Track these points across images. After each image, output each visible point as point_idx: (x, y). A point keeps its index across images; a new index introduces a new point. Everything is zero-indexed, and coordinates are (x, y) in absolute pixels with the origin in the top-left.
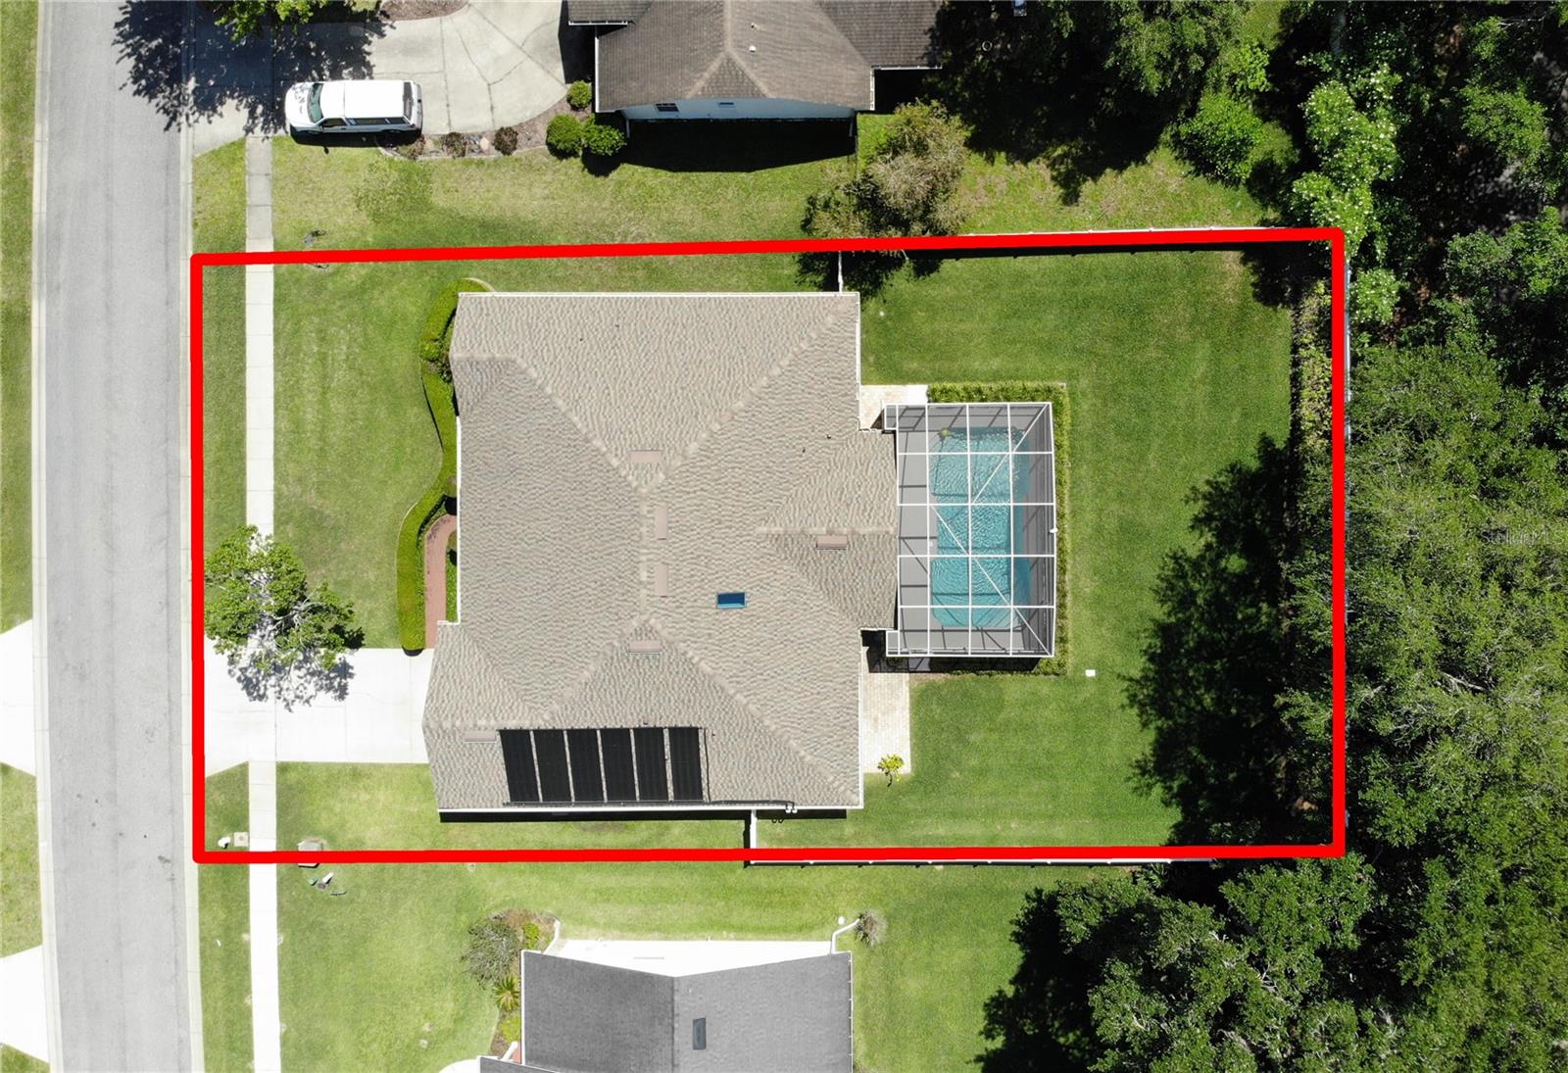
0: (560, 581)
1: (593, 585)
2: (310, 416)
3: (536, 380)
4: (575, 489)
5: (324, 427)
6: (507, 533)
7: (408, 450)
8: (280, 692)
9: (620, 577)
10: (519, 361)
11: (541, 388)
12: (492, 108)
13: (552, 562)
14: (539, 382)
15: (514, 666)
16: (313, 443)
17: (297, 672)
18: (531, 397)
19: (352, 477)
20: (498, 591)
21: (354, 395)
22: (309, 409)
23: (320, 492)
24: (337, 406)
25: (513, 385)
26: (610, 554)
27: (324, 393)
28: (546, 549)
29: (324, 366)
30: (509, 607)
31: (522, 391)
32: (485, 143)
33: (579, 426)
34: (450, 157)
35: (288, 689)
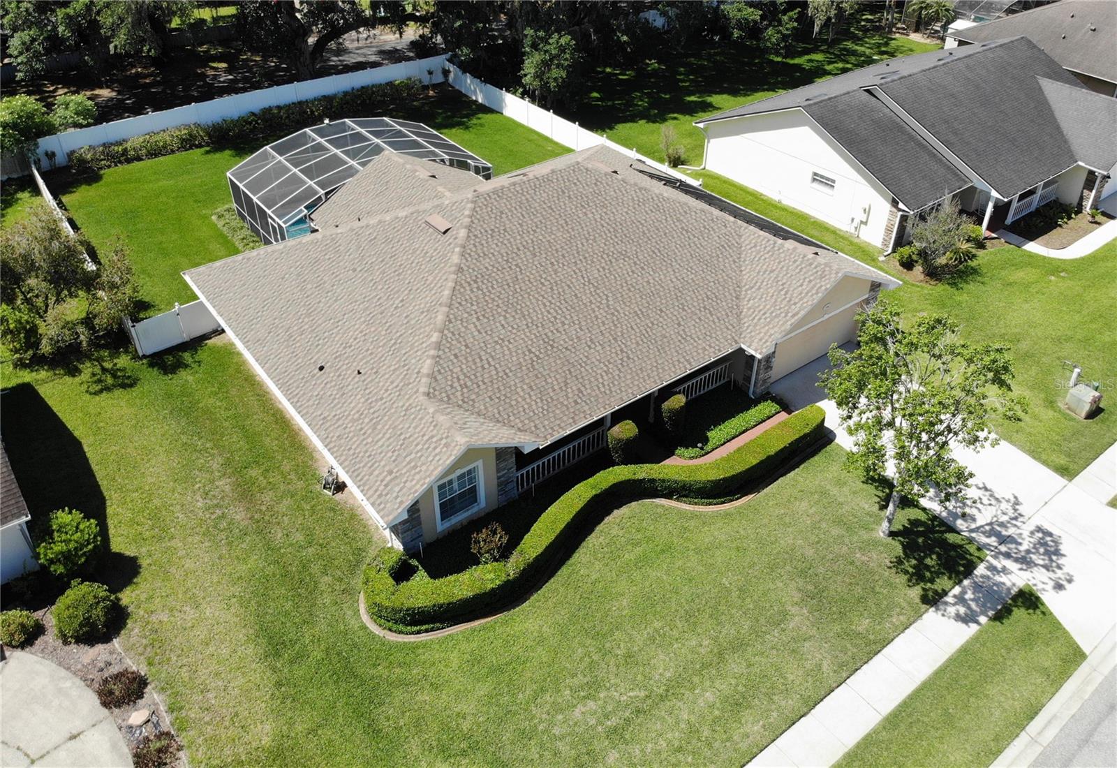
0: (612, 249)
1: (590, 215)
2: (708, 695)
3: (433, 357)
4: (517, 265)
5: (704, 666)
6: (615, 325)
7: (638, 550)
8: (1016, 519)
9: (564, 193)
10: (422, 389)
11: (438, 346)
12: (73, 737)
13: (603, 265)
14: (432, 352)
15: (722, 267)
16: (735, 666)
17: (978, 516)
18: (456, 356)
19: (729, 591)
20: (676, 313)
21: (629, 655)
22: (701, 702)
23: (784, 615)
24: (663, 666)
25: (456, 384)
26: (550, 207)
27: (662, 698)
28: (596, 276)
29: (628, 721)
30: (679, 294)
31: (457, 370)
32: (137, 716)
33: (451, 284)
34: (181, 754)
35: (1004, 514)
